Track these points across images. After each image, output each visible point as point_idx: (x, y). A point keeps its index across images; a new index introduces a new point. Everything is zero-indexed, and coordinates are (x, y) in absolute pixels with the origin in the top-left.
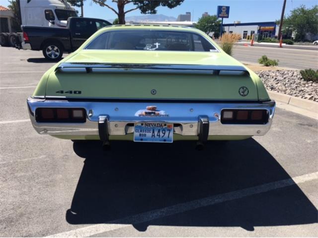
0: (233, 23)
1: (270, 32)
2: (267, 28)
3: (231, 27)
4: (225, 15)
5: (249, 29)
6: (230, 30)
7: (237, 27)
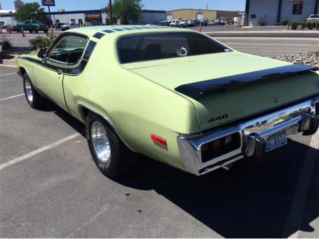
0: (57, 11)
1: (97, 20)
2: (93, 16)
3: (56, 15)
4: (51, 3)
5: (77, 17)
6: (56, 19)
7: (63, 15)
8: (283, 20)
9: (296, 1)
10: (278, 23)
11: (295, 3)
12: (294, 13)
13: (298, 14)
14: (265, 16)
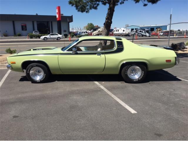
8: (18, 33)
9: (23, 24)
10: (15, 35)
11: (22, 25)
12: (23, 30)
13: (25, 30)
14: (6, 31)
